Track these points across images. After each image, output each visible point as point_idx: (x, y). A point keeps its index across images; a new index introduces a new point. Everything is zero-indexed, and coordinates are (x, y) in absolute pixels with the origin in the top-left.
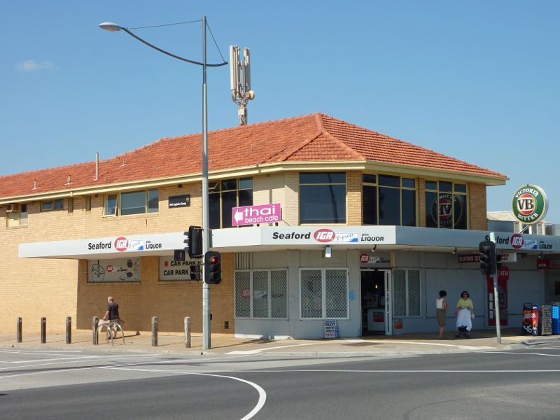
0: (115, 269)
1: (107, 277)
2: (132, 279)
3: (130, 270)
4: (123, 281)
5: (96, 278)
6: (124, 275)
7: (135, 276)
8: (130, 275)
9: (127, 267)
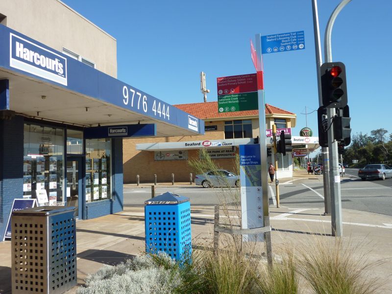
0: (171, 155)
1: (166, 158)
2: (182, 159)
3: (180, 155)
4: (177, 160)
5: (159, 159)
6: (177, 157)
7: (184, 157)
8: (180, 157)
9: (179, 154)
